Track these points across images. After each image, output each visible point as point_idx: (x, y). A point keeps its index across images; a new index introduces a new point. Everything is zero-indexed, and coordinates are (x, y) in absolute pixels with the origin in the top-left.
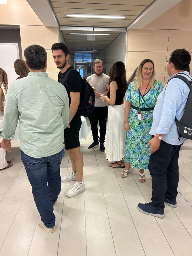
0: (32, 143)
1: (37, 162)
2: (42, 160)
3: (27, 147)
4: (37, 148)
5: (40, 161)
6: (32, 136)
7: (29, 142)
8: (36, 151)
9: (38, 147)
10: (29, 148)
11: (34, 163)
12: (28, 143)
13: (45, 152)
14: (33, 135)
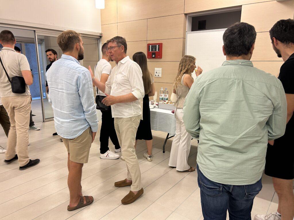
0: (209, 158)
1: (213, 187)
2: (220, 187)
3: (203, 162)
4: (215, 168)
5: (216, 187)
6: (210, 148)
7: (206, 155)
8: (212, 171)
9: (215, 166)
10: (204, 163)
11: (208, 186)
12: (205, 157)
13: (224, 176)
14: (213, 148)
